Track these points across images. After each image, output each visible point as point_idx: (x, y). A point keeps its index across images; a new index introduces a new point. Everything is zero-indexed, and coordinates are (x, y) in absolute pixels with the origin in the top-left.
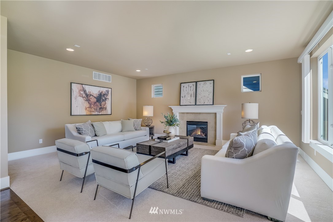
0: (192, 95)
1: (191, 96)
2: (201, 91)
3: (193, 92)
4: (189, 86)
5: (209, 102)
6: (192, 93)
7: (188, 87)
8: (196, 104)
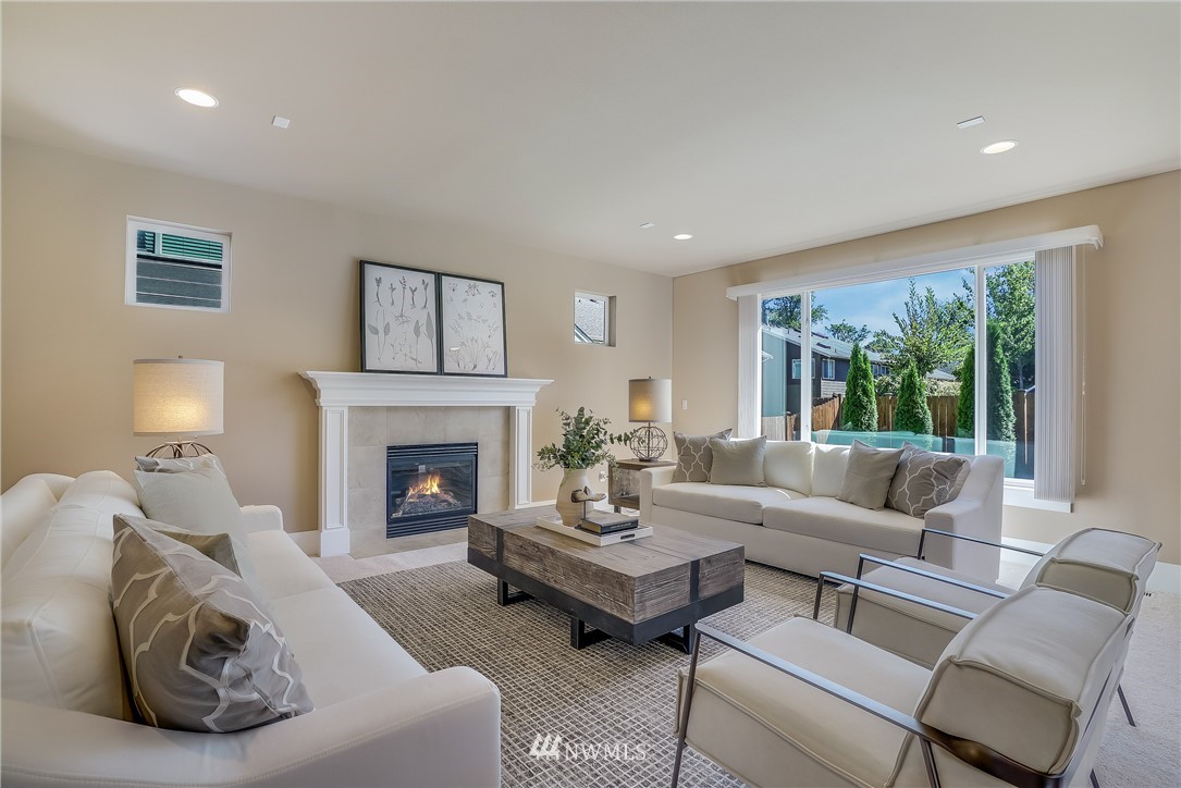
0: (423, 329)
1: (417, 331)
2: (461, 318)
3: (425, 314)
4: (403, 283)
5: (491, 366)
6: (423, 321)
7: (399, 287)
8: (441, 371)
